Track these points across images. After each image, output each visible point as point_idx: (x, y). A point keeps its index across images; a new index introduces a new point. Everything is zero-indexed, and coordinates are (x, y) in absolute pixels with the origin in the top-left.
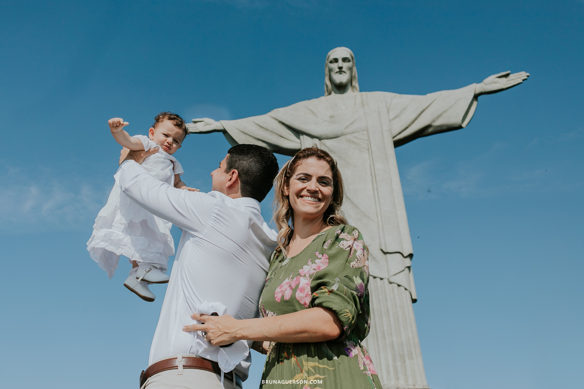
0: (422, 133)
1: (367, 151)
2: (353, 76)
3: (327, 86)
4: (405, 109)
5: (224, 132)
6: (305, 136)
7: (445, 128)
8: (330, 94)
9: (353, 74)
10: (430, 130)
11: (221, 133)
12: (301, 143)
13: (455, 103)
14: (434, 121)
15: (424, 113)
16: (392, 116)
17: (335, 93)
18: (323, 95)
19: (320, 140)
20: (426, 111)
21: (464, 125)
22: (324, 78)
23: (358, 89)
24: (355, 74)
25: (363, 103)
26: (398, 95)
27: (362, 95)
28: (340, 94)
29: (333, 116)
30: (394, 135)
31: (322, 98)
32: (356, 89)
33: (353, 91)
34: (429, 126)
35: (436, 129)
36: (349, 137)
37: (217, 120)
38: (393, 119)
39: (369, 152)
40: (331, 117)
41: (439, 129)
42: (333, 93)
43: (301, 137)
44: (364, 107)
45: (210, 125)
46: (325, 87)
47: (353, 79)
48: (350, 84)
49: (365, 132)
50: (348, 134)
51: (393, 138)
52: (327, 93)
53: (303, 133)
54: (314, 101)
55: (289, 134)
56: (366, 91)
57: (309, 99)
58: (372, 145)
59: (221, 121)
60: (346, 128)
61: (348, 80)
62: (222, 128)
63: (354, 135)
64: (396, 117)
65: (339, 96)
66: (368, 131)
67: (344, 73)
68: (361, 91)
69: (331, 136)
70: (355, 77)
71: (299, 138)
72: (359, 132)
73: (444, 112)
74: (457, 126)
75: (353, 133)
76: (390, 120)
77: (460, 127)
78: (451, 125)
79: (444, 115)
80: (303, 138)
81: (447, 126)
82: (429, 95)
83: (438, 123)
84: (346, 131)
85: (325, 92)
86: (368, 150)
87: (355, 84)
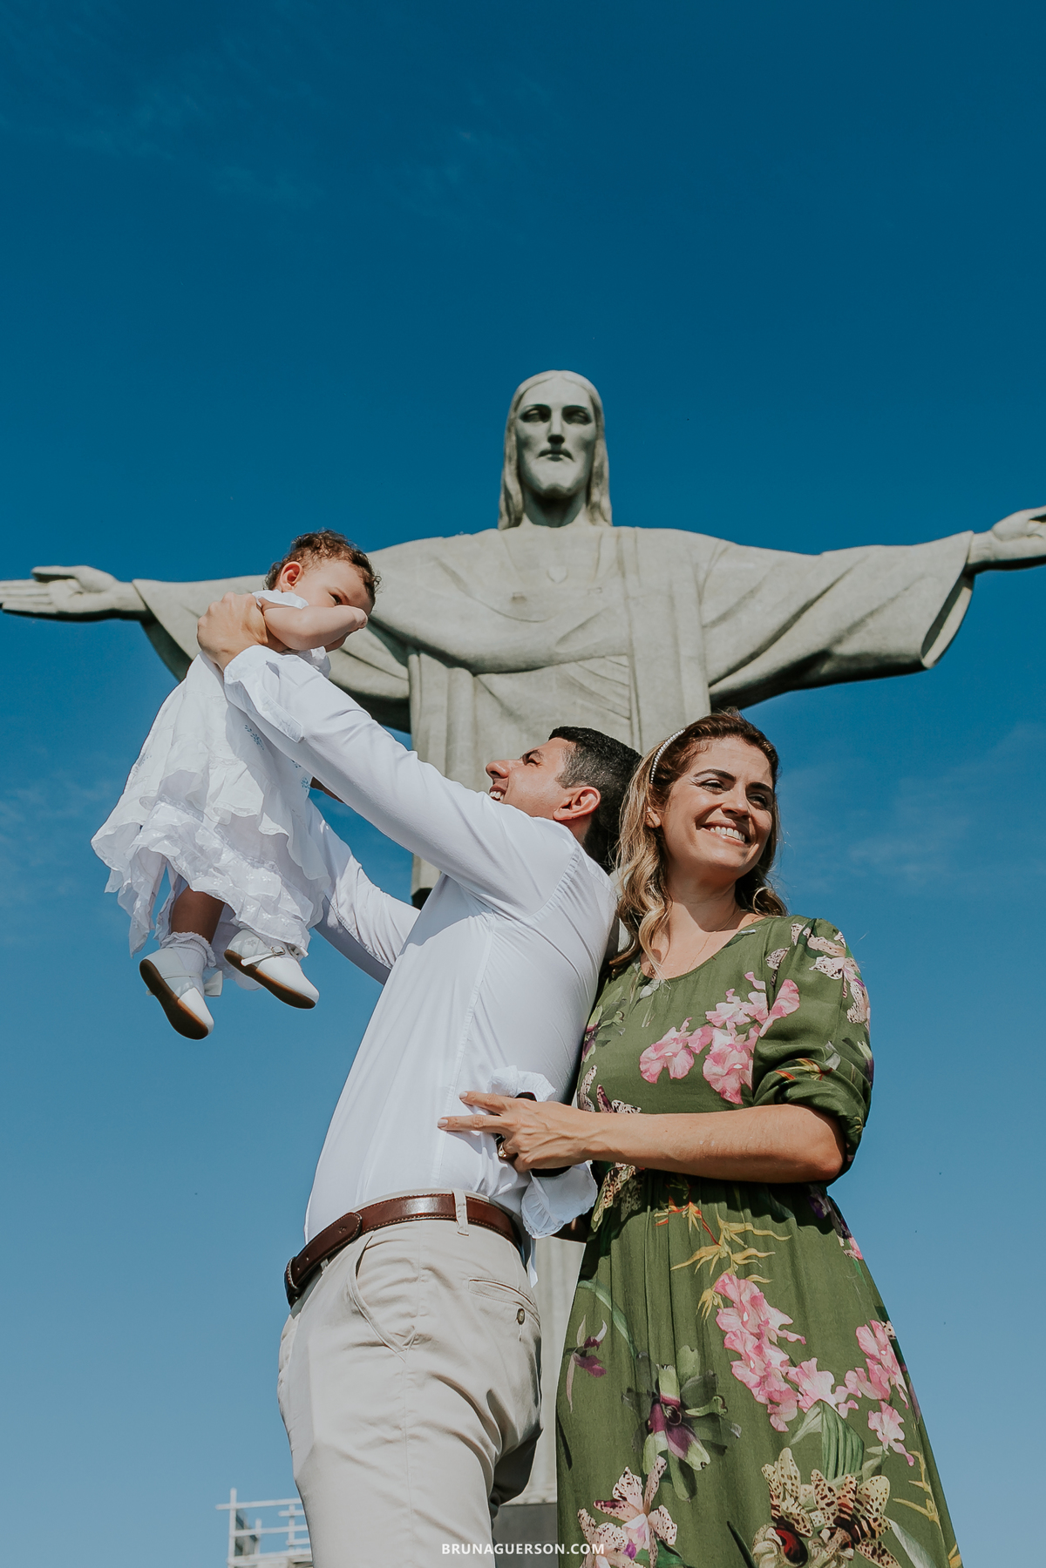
0: (798, 675)
1: (626, 722)
2: (595, 470)
3: (508, 496)
4: (752, 592)
5: (147, 619)
6: (424, 656)
7: (870, 665)
8: (516, 522)
9: (596, 464)
10: (826, 668)
11: (137, 624)
12: (410, 680)
13: (906, 589)
14: (839, 640)
15: (811, 610)
16: (710, 614)
17: (534, 521)
18: (495, 526)
19: (475, 674)
20: (816, 605)
21: (928, 661)
22: (503, 466)
23: (609, 516)
24: (601, 466)
25: (620, 563)
26: (734, 547)
27: (619, 537)
28: (551, 526)
29: (523, 598)
30: (714, 676)
31: (490, 534)
32: (602, 514)
33: (593, 521)
34: (822, 656)
35: (845, 665)
36: (571, 670)
37: (124, 576)
38: (714, 624)
39: (631, 725)
40: (514, 598)
41: (854, 666)
42: (526, 521)
43: (413, 658)
44: (624, 575)
45: (99, 591)
46: (502, 496)
47: (594, 480)
48: (582, 495)
49: (624, 660)
50: (569, 662)
51: (710, 685)
52: (505, 519)
53: (421, 647)
54: (462, 541)
55: (372, 645)
56: (633, 525)
57: (447, 533)
58: (641, 704)
59: (138, 582)
60: (564, 639)
61: (578, 482)
62: (141, 607)
63: (586, 664)
64: (723, 618)
65: (544, 531)
66: (631, 657)
67: (567, 459)
68: (617, 521)
69: (512, 663)
70: (601, 476)
71: (405, 663)
72: (603, 657)
73: (871, 614)
74: (907, 661)
75: (583, 659)
76: (704, 627)
77: (916, 667)
78: (888, 656)
79: (871, 624)
80: (419, 661)
81: (877, 658)
82: (828, 555)
83: (848, 648)
84: (562, 650)
85: (501, 516)
86: (629, 719)
87: (601, 496)
